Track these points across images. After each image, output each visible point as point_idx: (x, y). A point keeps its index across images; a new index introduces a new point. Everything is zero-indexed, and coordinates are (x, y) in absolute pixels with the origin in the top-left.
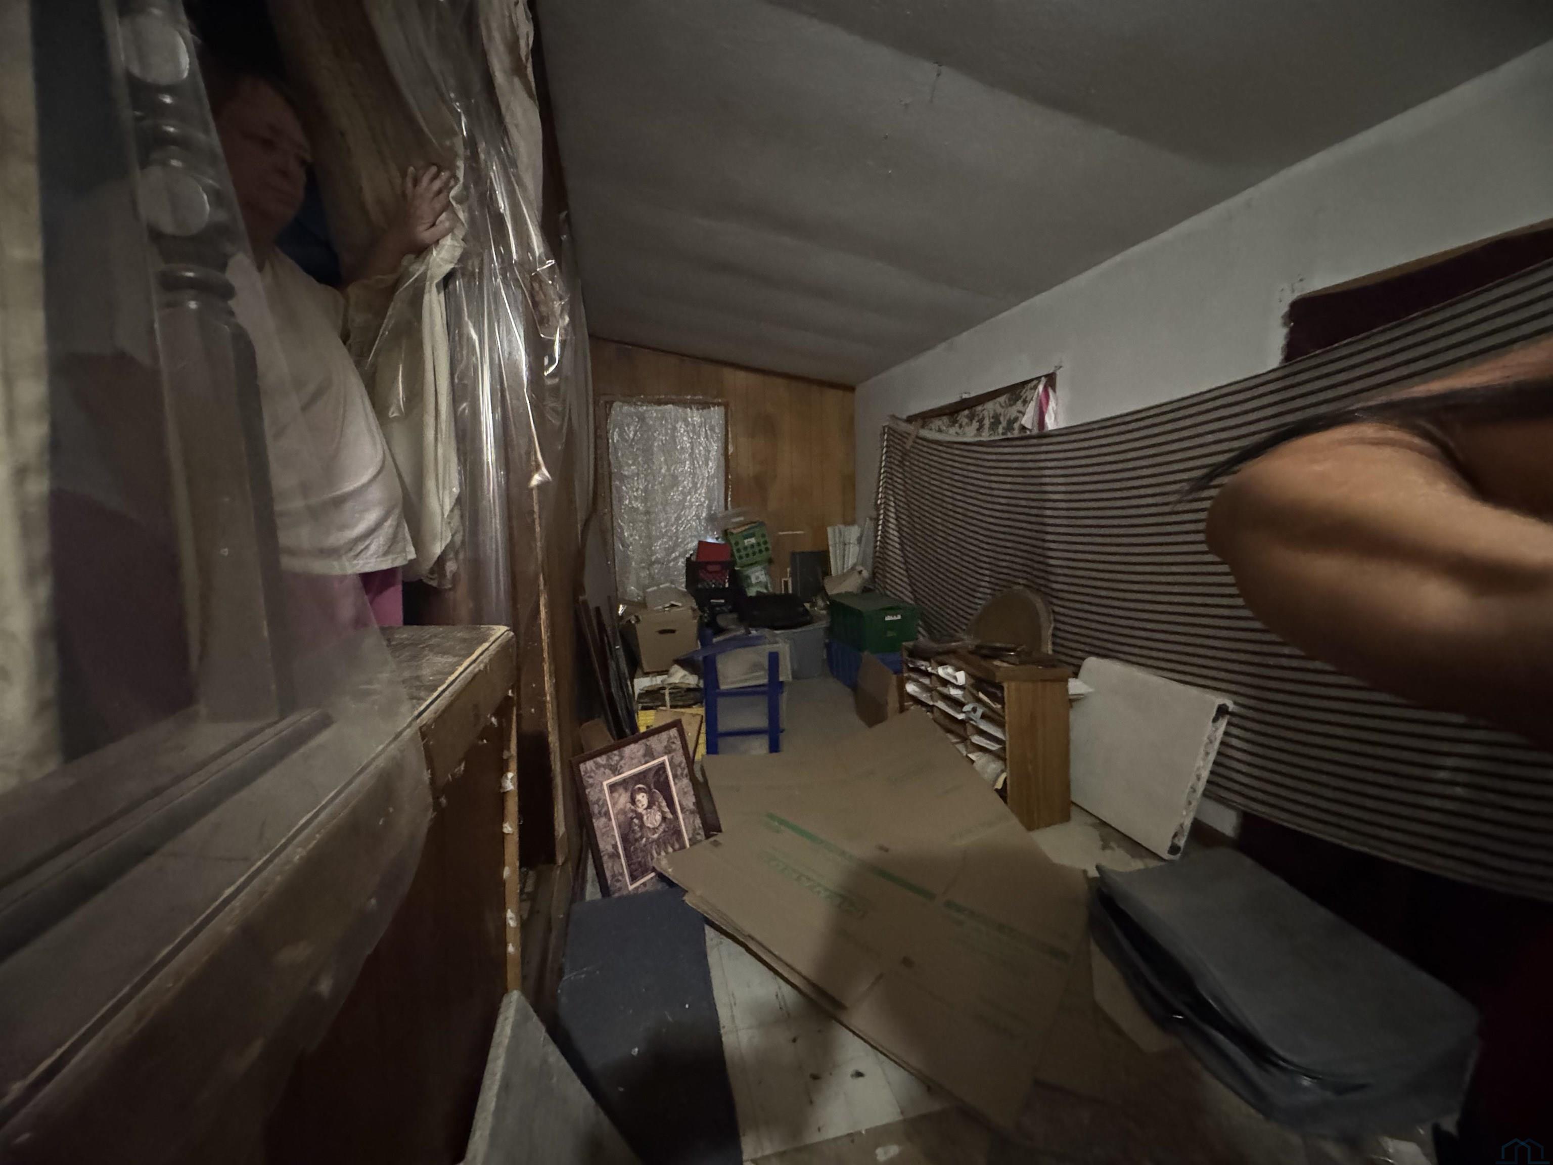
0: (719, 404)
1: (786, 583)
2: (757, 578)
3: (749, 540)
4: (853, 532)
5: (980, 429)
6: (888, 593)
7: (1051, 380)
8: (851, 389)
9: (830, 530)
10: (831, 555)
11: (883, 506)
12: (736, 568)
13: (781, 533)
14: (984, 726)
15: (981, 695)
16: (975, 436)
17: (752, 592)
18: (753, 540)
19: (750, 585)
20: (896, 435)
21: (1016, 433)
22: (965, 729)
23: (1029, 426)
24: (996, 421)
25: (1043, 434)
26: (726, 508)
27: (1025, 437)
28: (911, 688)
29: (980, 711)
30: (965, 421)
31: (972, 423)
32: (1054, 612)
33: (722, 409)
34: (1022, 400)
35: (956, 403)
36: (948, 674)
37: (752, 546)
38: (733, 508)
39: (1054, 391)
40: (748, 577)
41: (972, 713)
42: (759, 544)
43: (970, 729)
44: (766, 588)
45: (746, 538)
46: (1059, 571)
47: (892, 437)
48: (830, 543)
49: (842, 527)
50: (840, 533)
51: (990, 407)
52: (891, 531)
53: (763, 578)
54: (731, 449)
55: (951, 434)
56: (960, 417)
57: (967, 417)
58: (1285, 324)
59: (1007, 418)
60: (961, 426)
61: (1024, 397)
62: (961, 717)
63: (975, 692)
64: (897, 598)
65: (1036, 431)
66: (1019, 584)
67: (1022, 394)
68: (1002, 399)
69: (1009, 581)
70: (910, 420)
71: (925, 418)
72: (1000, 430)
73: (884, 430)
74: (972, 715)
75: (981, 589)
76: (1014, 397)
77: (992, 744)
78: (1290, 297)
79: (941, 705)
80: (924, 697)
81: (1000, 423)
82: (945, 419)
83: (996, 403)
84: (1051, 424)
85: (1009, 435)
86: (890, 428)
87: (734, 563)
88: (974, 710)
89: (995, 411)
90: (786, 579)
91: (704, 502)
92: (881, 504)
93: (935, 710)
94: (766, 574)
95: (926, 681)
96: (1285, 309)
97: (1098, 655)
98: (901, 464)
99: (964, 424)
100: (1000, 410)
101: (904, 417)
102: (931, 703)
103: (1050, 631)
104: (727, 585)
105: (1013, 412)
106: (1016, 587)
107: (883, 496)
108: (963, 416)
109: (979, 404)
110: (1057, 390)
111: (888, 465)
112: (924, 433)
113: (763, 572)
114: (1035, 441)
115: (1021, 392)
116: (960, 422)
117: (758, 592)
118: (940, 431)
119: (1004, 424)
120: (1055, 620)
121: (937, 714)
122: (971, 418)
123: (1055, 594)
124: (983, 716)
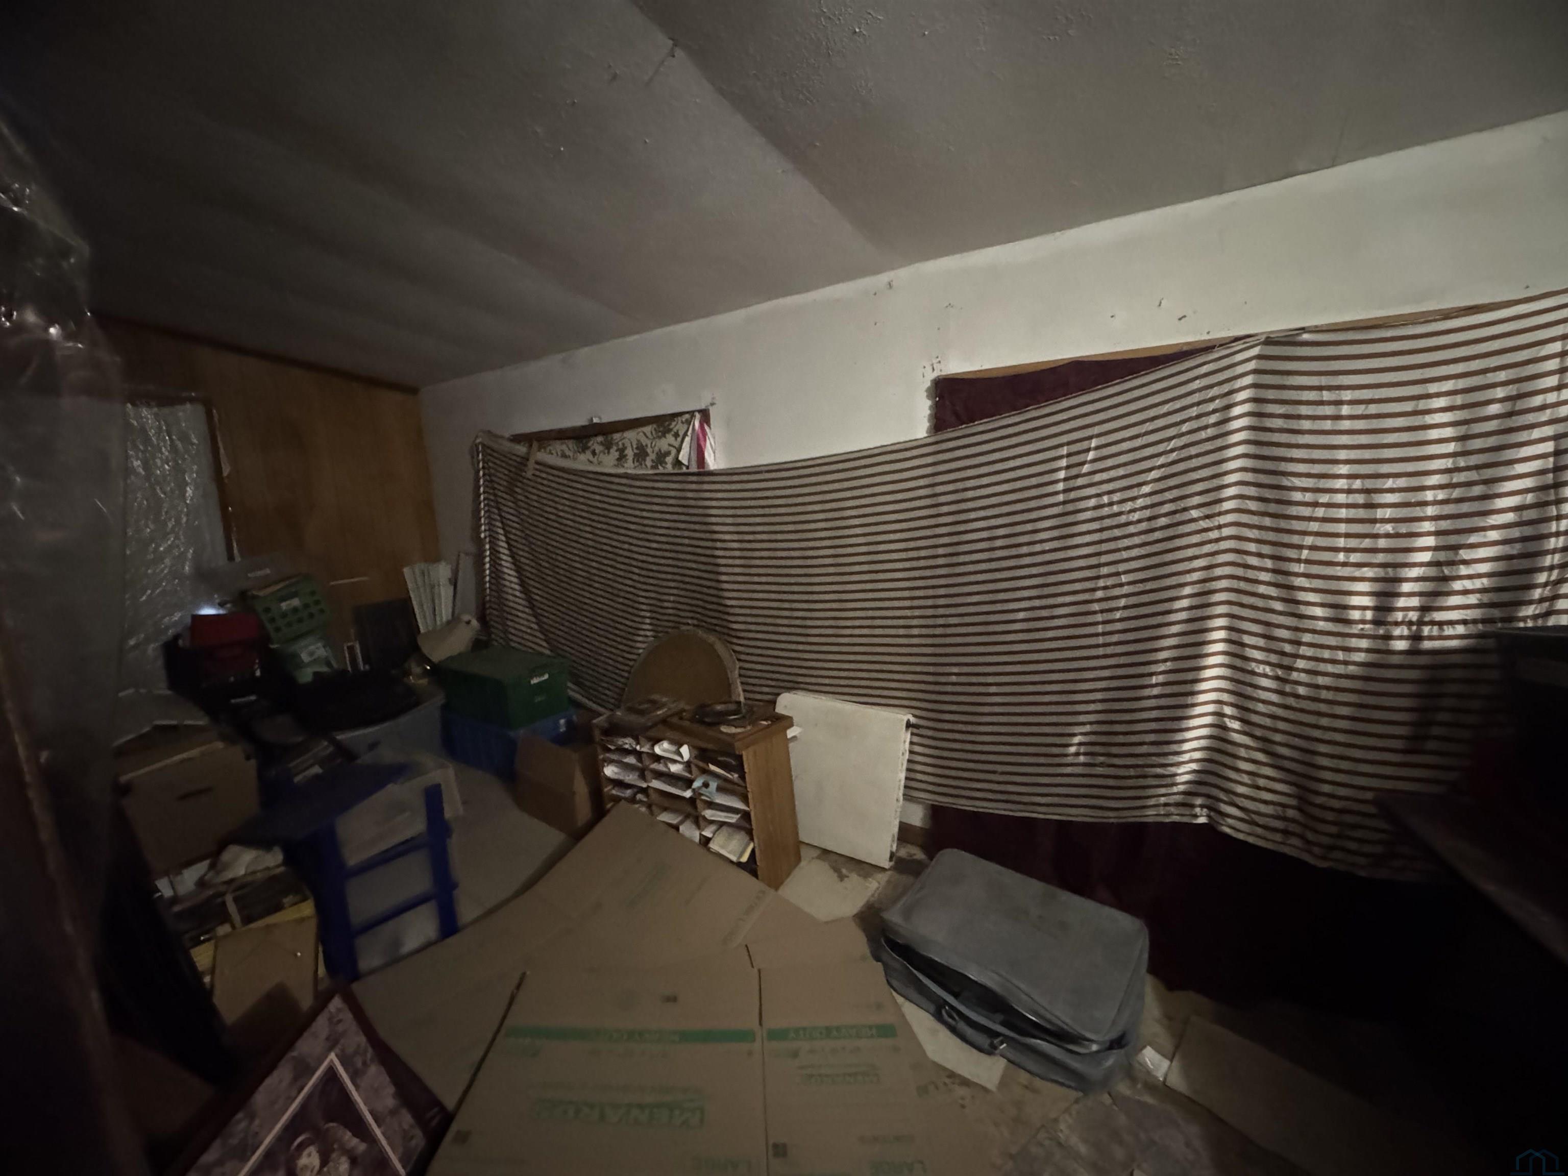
0: (192, 400)
1: (351, 649)
2: (311, 654)
3: (288, 602)
4: (443, 571)
5: (622, 457)
6: (513, 644)
7: (705, 415)
8: (412, 390)
9: (406, 571)
10: (414, 603)
11: (487, 540)
12: (272, 646)
13: (332, 583)
14: (721, 799)
15: (713, 768)
16: (616, 466)
17: (306, 676)
18: (296, 602)
19: (300, 665)
20: (495, 454)
21: (669, 468)
22: (695, 808)
23: (685, 462)
24: (641, 454)
25: (703, 472)
26: (231, 558)
27: (680, 474)
28: (610, 771)
29: (713, 785)
30: (598, 448)
31: (609, 453)
32: (734, 651)
33: (200, 409)
34: (673, 433)
35: (583, 427)
36: (664, 751)
37: (295, 610)
38: (242, 554)
39: (709, 426)
40: (295, 656)
41: (704, 789)
42: (306, 606)
43: (700, 805)
44: (328, 664)
45: (283, 599)
46: (737, 611)
47: (489, 457)
48: (410, 585)
49: (423, 566)
50: (423, 574)
51: (631, 436)
52: (506, 570)
53: (321, 651)
54: (226, 471)
55: (582, 462)
56: (591, 442)
57: (601, 443)
58: (928, 397)
59: (656, 449)
60: (594, 453)
61: (675, 430)
62: (688, 794)
63: (701, 764)
64: (530, 651)
65: (694, 469)
66: (688, 624)
67: (671, 427)
68: (648, 429)
69: (676, 622)
70: (517, 439)
71: (542, 439)
72: (649, 463)
73: (478, 449)
74: (703, 791)
75: (642, 633)
76: (661, 429)
77: (730, 815)
78: (931, 376)
79: (656, 784)
80: (631, 778)
81: (647, 455)
82: (571, 443)
83: (638, 433)
84: (713, 462)
85: (661, 470)
86: (484, 445)
87: (268, 639)
88: (706, 785)
89: (638, 441)
90: (349, 644)
91: (186, 551)
92: (485, 537)
93: (651, 792)
94: (324, 647)
95: (631, 760)
96: (928, 384)
97: (789, 689)
98: (511, 492)
99: (597, 451)
100: (644, 441)
101: (507, 435)
102: (644, 785)
103: (737, 672)
104: (258, 673)
105: (664, 444)
106: (684, 628)
107: (487, 528)
108: (596, 443)
109: (617, 432)
110: (712, 426)
111: (487, 490)
112: (542, 456)
113: (320, 644)
114: (694, 479)
115: (669, 425)
116: (592, 448)
117: (316, 674)
118: (564, 456)
119: (652, 456)
120: (739, 660)
121: (654, 796)
122: (608, 446)
123: (733, 633)
124: (720, 789)
